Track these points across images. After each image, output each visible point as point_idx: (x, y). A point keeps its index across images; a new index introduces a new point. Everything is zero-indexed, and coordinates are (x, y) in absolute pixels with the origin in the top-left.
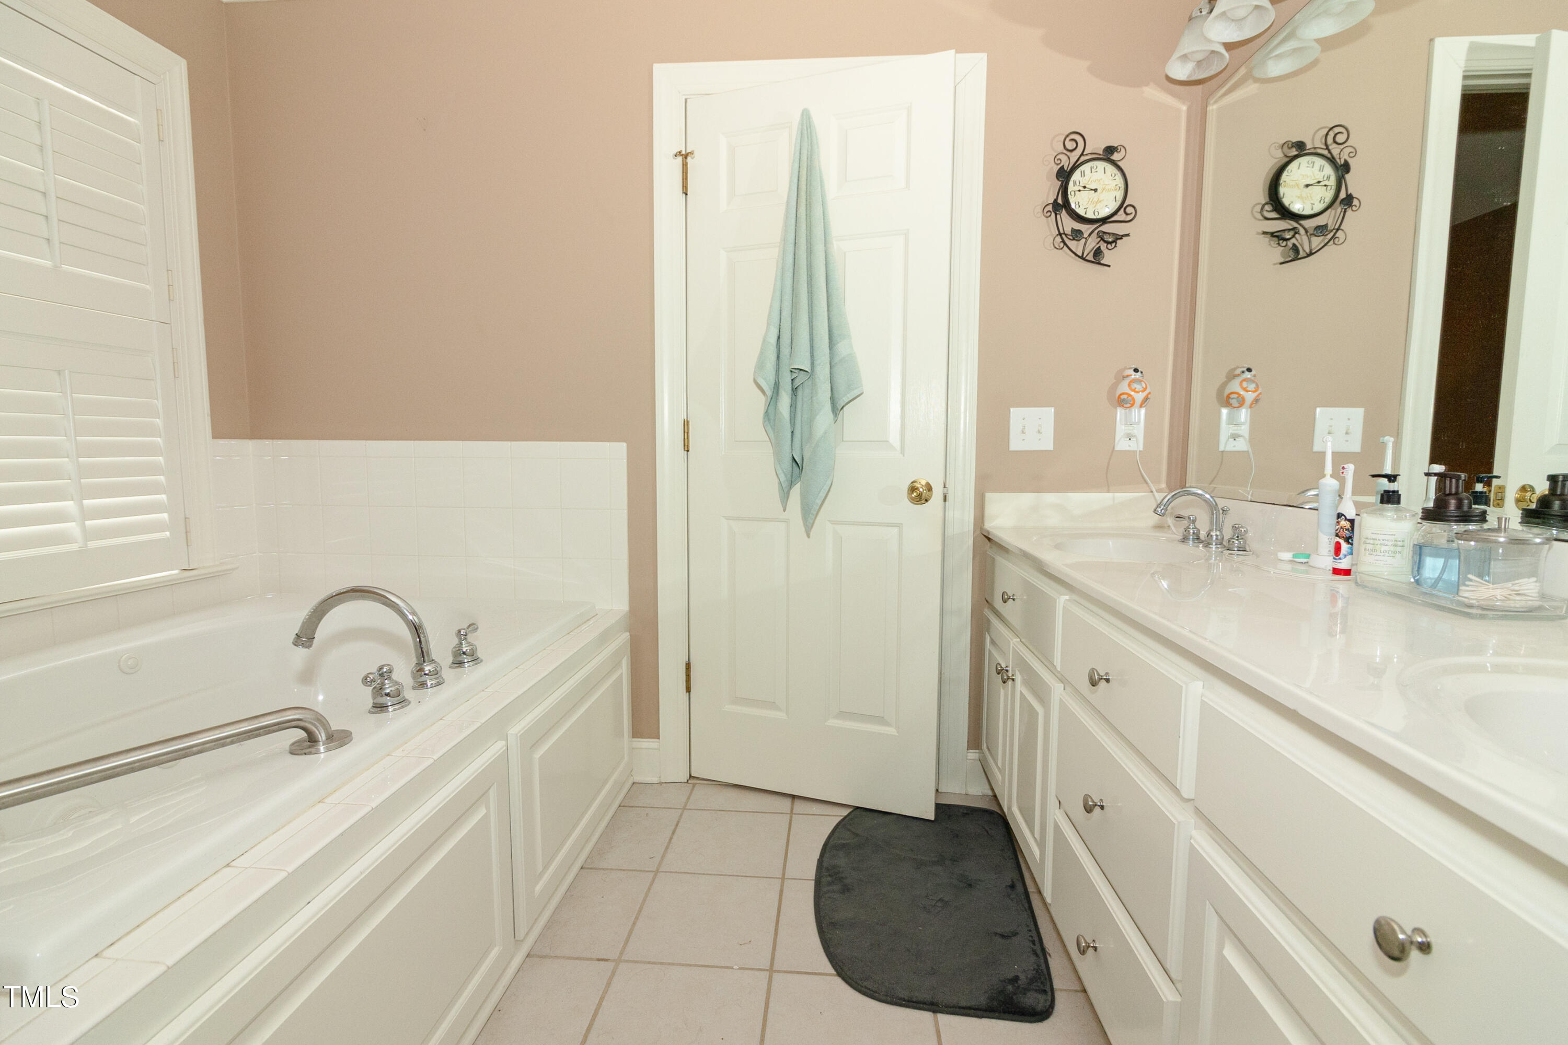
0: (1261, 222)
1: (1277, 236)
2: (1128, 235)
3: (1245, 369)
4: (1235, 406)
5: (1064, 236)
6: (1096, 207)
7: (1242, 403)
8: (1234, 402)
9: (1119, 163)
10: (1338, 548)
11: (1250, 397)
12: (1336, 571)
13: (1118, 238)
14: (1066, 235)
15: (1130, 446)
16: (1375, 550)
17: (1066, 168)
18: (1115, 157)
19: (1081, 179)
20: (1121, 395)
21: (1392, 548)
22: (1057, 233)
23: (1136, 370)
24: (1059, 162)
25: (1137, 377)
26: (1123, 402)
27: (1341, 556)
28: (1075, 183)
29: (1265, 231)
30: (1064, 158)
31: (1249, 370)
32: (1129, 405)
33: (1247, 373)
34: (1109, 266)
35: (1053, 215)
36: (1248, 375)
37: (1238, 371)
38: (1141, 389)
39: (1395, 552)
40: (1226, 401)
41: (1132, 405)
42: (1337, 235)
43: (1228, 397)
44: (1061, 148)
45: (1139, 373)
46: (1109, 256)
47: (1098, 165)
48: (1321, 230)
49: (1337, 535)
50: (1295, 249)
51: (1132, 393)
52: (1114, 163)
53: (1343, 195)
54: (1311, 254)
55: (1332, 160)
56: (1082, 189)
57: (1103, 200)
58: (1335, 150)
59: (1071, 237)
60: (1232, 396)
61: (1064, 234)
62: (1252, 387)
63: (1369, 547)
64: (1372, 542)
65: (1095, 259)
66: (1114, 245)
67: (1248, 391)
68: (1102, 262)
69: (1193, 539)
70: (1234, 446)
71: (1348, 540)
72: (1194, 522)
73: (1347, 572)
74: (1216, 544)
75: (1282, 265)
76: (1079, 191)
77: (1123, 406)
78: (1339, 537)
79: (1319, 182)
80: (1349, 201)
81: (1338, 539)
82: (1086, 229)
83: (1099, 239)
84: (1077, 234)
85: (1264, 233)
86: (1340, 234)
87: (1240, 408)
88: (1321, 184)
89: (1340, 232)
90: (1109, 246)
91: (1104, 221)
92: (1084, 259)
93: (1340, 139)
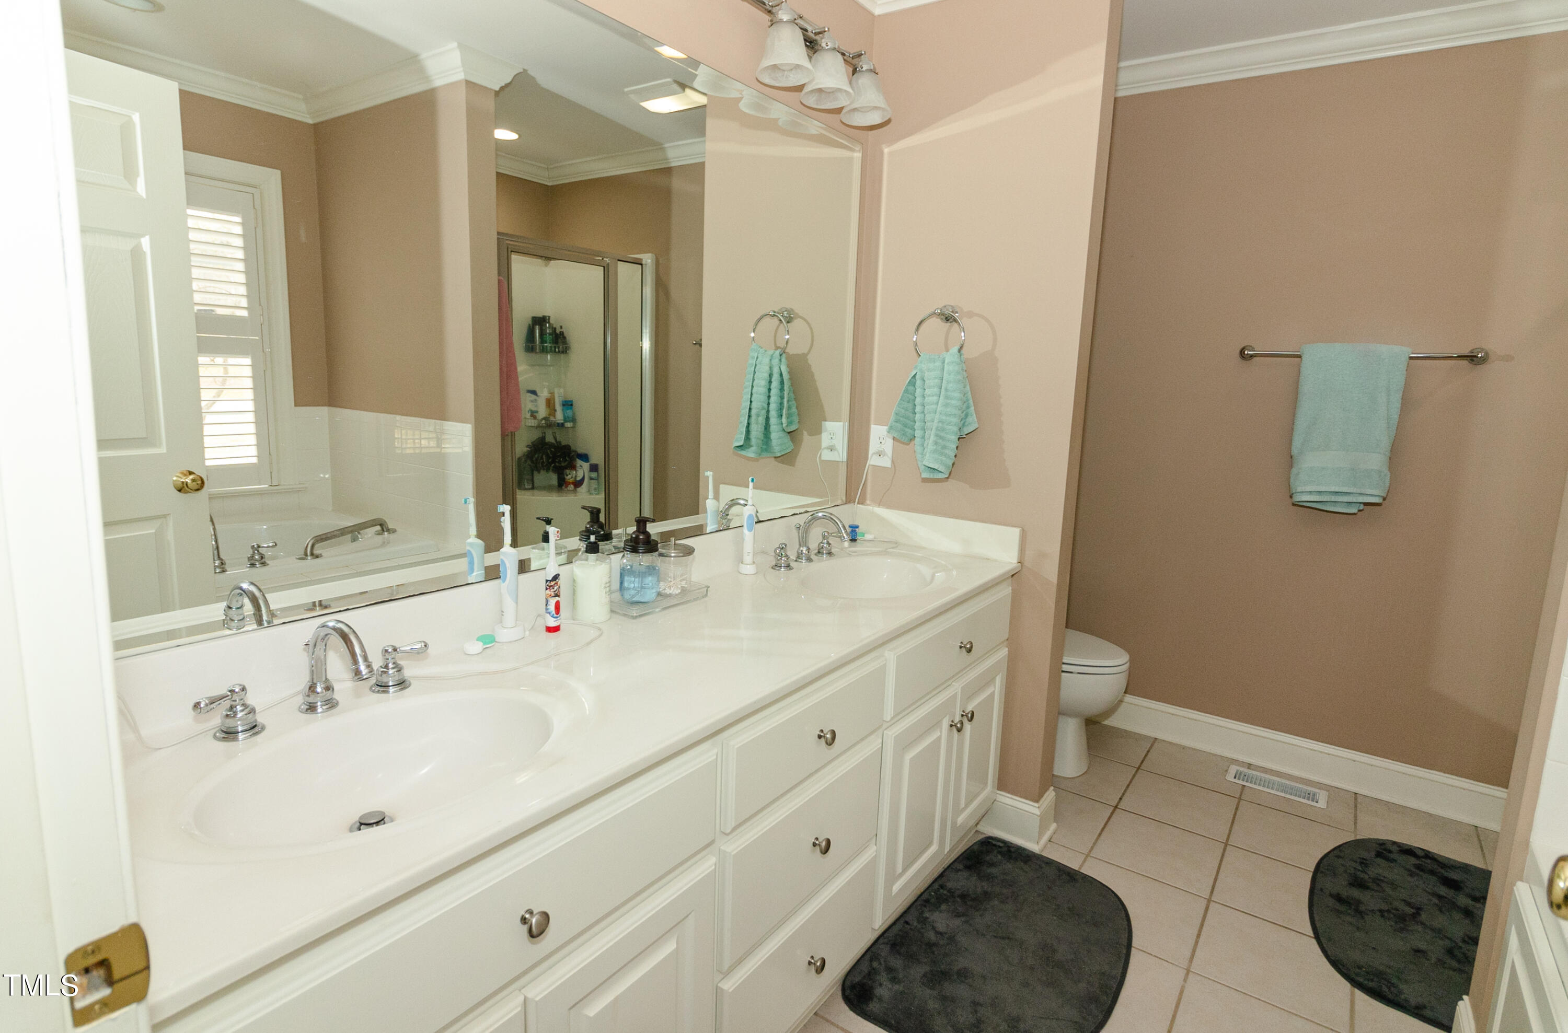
12: (550, 630)
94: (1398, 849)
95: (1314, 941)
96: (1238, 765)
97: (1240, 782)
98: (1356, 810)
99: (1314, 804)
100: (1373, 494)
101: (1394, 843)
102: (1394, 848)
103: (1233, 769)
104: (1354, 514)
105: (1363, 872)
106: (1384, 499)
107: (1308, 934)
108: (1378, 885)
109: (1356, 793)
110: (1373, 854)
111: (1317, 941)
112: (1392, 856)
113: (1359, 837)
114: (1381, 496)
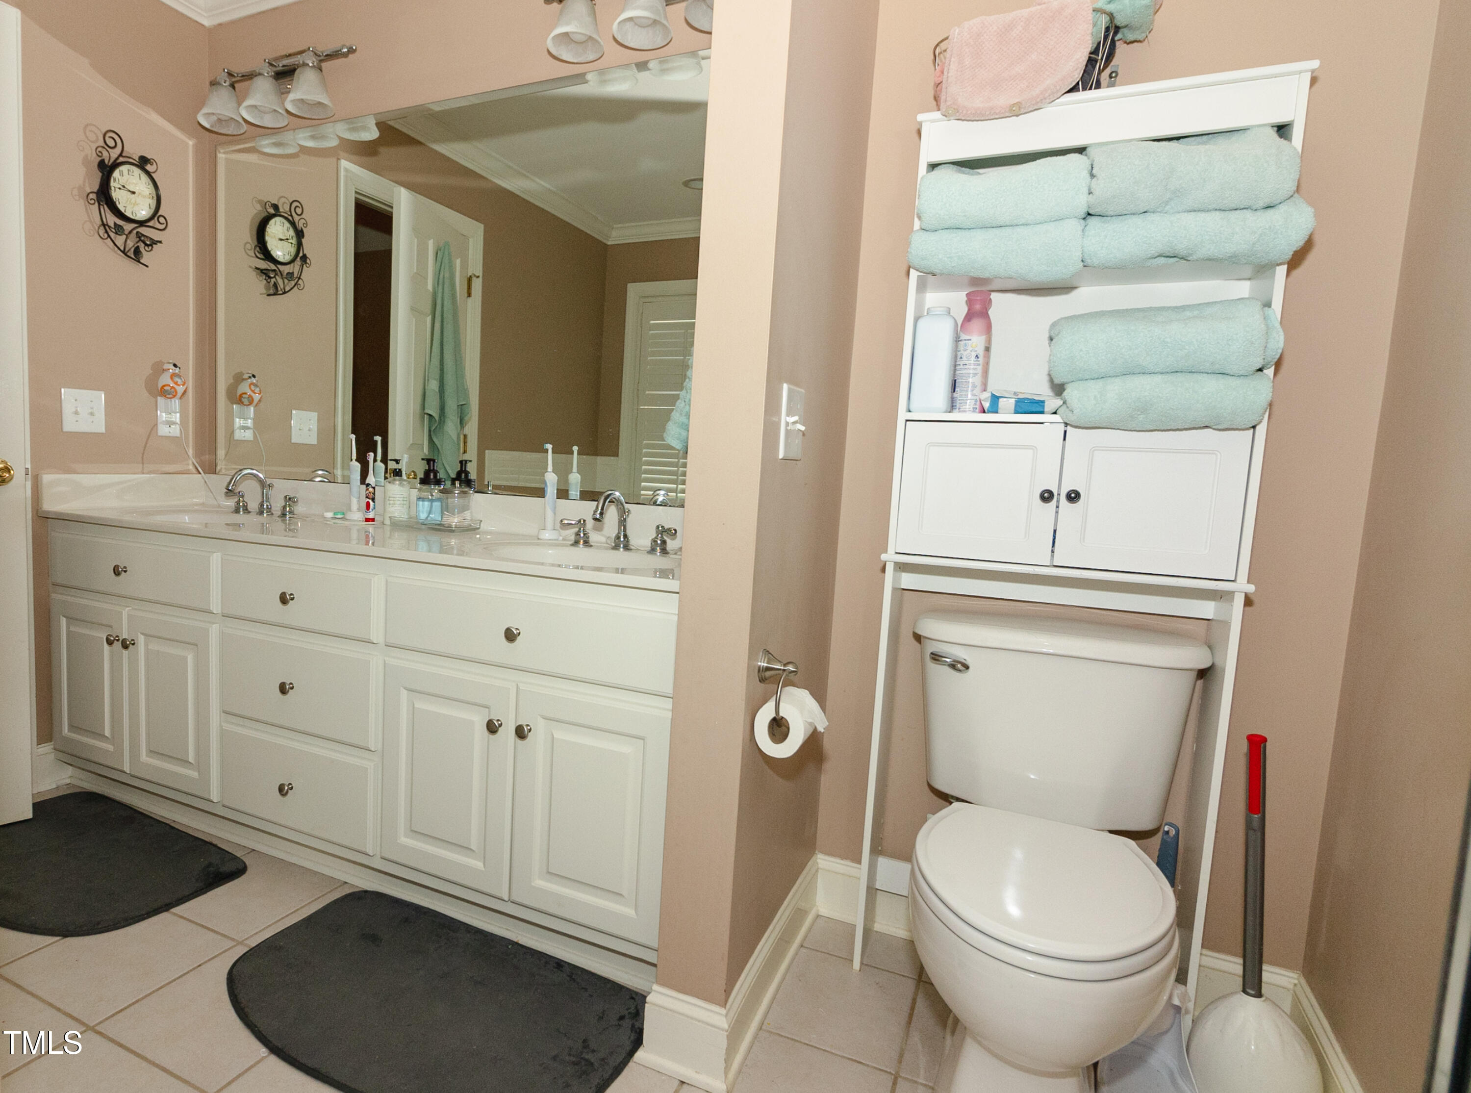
0: (252, 258)
1: (264, 272)
2: (160, 242)
3: (251, 375)
4: (245, 403)
5: (107, 227)
6: (134, 209)
7: (251, 402)
8: (246, 402)
9: (153, 175)
10: (368, 504)
11: (257, 397)
12: (367, 520)
13: (154, 242)
14: (109, 227)
15: (170, 432)
16: (394, 504)
17: (106, 162)
18: (149, 167)
19: (120, 178)
20: (164, 386)
21: (402, 502)
22: (101, 223)
23: (175, 365)
24: (100, 154)
25: (177, 371)
26: (165, 393)
27: (370, 510)
28: (115, 180)
29: (257, 266)
30: (105, 154)
31: (254, 376)
32: (171, 396)
33: (253, 378)
34: (147, 266)
35: (97, 204)
36: (254, 380)
37: (246, 376)
38: (182, 383)
39: (403, 504)
40: (239, 400)
41: (174, 396)
42: (299, 283)
43: (241, 396)
44: (102, 143)
45: (178, 369)
46: (146, 257)
47: (135, 170)
48: (290, 275)
49: (367, 497)
50: (275, 286)
51: (175, 386)
52: (148, 173)
53: (301, 254)
54: (285, 293)
55: (293, 224)
56: (122, 187)
57: (139, 204)
58: (296, 218)
59: (114, 230)
60: (244, 396)
61: (107, 225)
62: (257, 390)
63: (392, 502)
64: (392, 499)
65: (135, 256)
66: (150, 248)
67: (255, 393)
68: (141, 261)
69: (243, 510)
70: (244, 437)
71: (373, 500)
72: (243, 496)
73: (373, 520)
74: (267, 512)
75: (268, 297)
76: (120, 189)
77: (165, 396)
78: (369, 499)
79: (287, 239)
80: (304, 258)
81: (368, 500)
82: (128, 227)
83: (138, 239)
84: (119, 230)
85: (257, 268)
86: (300, 282)
87: (249, 406)
88: (289, 241)
89: (300, 280)
90: (146, 248)
91: (142, 223)
92: (126, 255)
93: (299, 211)
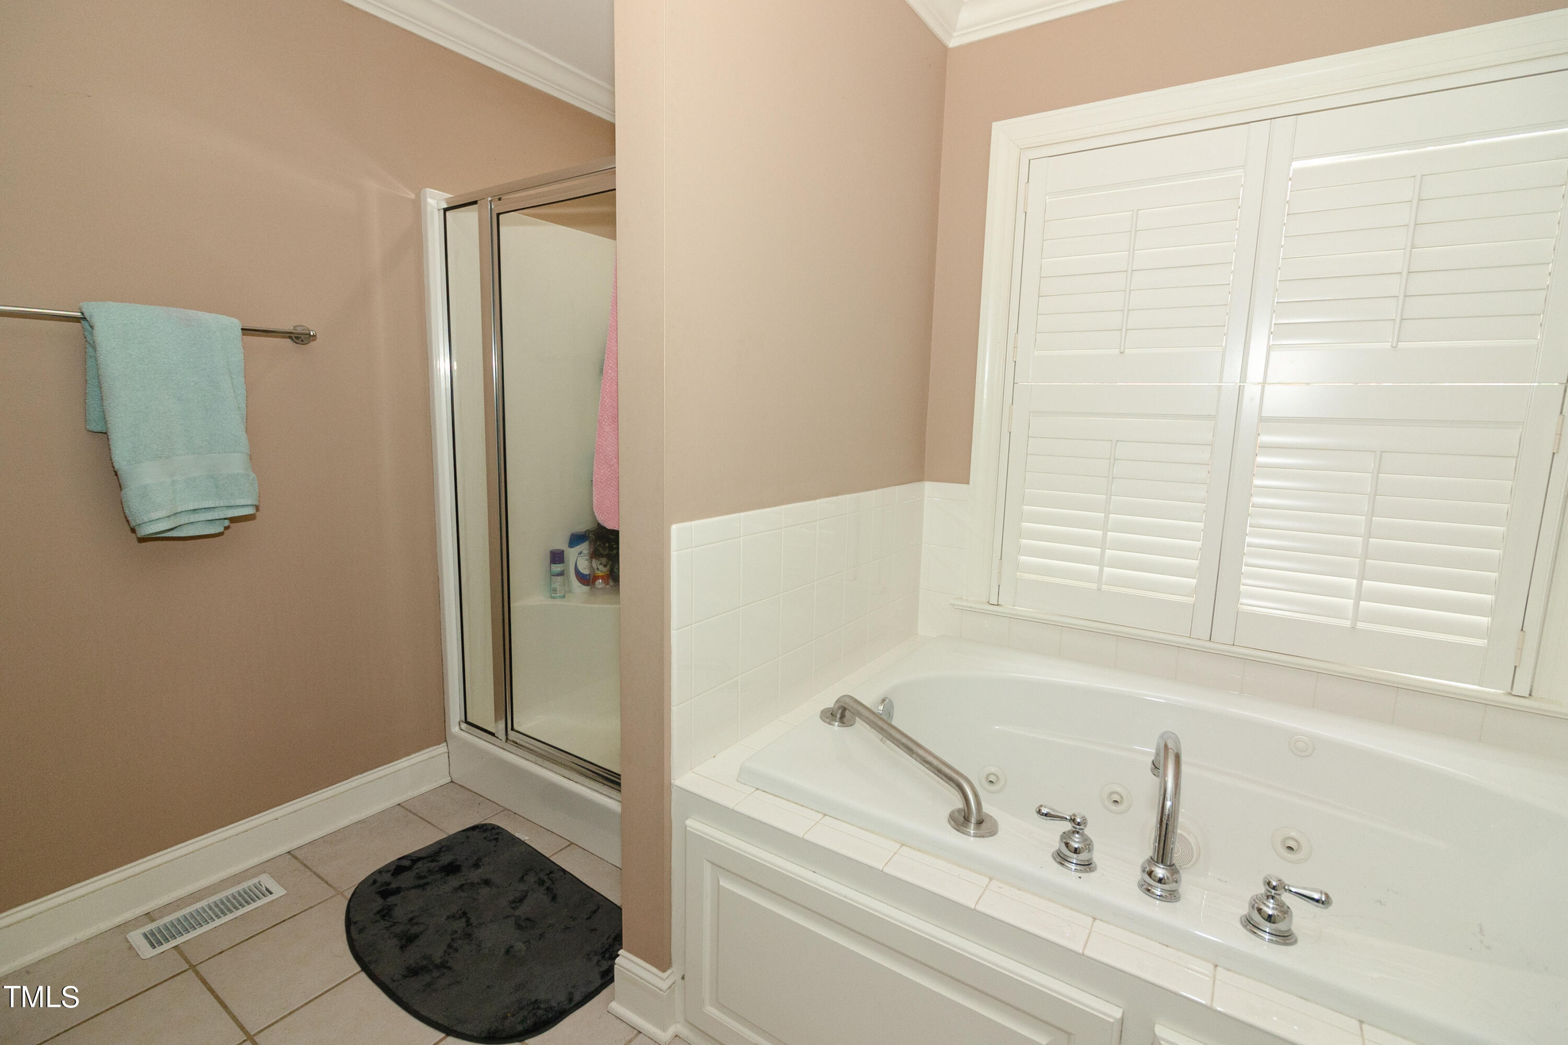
94: (389, 874)
95: (451, 1039)
96: (137, 928)
97: (166, 946)
98: (311, 870)
99: (270, 898)
100: (243, 504)
101: (380, 872)
102: (387, 877)
103: (136, 937)
104: (221, 534)
105: (394, 924)
106: (257, 508)
107: (438, 1039)
108: (417, 924)
109: (289, 852)
110: (380, 901)
111: (454, 1036)
112: (393, 886)
113: (349, 894)
114: (254, 505)
